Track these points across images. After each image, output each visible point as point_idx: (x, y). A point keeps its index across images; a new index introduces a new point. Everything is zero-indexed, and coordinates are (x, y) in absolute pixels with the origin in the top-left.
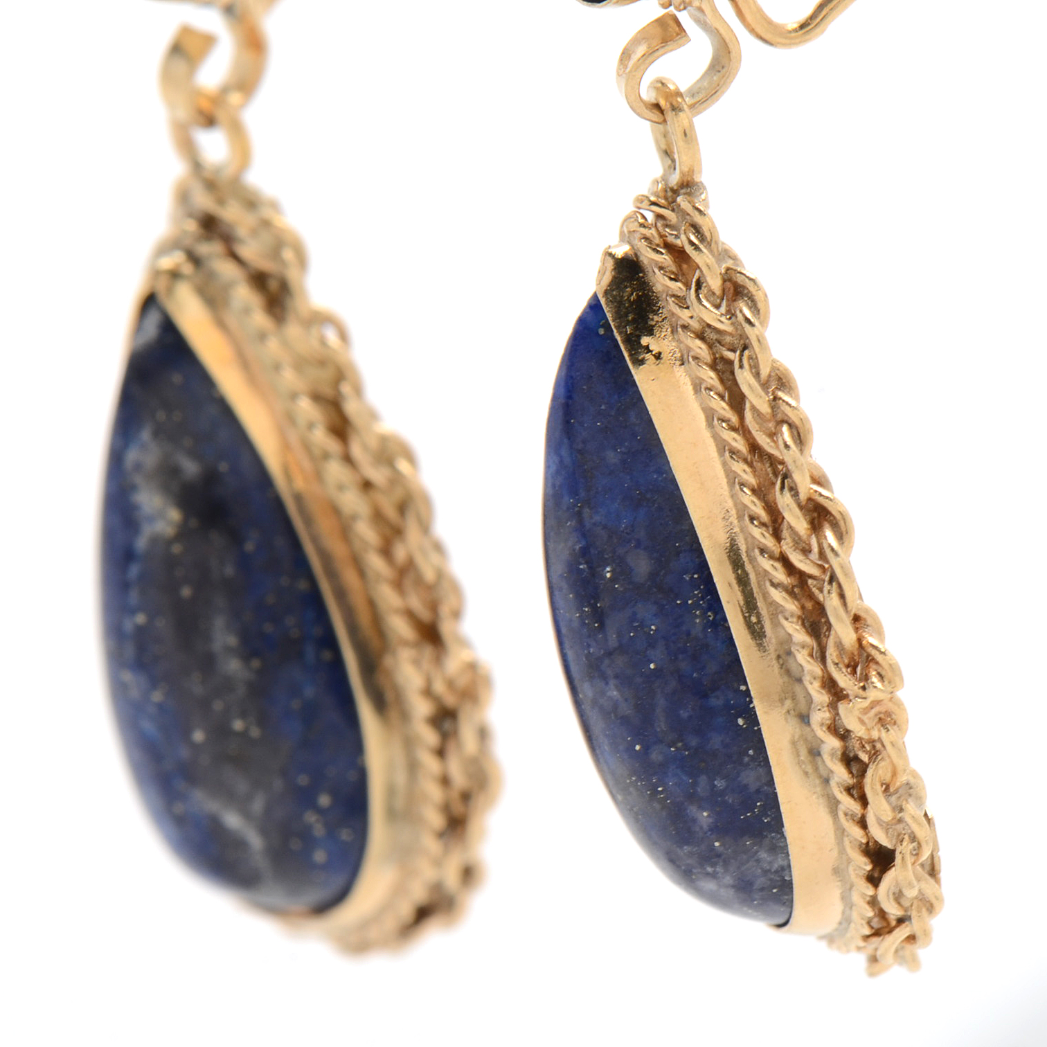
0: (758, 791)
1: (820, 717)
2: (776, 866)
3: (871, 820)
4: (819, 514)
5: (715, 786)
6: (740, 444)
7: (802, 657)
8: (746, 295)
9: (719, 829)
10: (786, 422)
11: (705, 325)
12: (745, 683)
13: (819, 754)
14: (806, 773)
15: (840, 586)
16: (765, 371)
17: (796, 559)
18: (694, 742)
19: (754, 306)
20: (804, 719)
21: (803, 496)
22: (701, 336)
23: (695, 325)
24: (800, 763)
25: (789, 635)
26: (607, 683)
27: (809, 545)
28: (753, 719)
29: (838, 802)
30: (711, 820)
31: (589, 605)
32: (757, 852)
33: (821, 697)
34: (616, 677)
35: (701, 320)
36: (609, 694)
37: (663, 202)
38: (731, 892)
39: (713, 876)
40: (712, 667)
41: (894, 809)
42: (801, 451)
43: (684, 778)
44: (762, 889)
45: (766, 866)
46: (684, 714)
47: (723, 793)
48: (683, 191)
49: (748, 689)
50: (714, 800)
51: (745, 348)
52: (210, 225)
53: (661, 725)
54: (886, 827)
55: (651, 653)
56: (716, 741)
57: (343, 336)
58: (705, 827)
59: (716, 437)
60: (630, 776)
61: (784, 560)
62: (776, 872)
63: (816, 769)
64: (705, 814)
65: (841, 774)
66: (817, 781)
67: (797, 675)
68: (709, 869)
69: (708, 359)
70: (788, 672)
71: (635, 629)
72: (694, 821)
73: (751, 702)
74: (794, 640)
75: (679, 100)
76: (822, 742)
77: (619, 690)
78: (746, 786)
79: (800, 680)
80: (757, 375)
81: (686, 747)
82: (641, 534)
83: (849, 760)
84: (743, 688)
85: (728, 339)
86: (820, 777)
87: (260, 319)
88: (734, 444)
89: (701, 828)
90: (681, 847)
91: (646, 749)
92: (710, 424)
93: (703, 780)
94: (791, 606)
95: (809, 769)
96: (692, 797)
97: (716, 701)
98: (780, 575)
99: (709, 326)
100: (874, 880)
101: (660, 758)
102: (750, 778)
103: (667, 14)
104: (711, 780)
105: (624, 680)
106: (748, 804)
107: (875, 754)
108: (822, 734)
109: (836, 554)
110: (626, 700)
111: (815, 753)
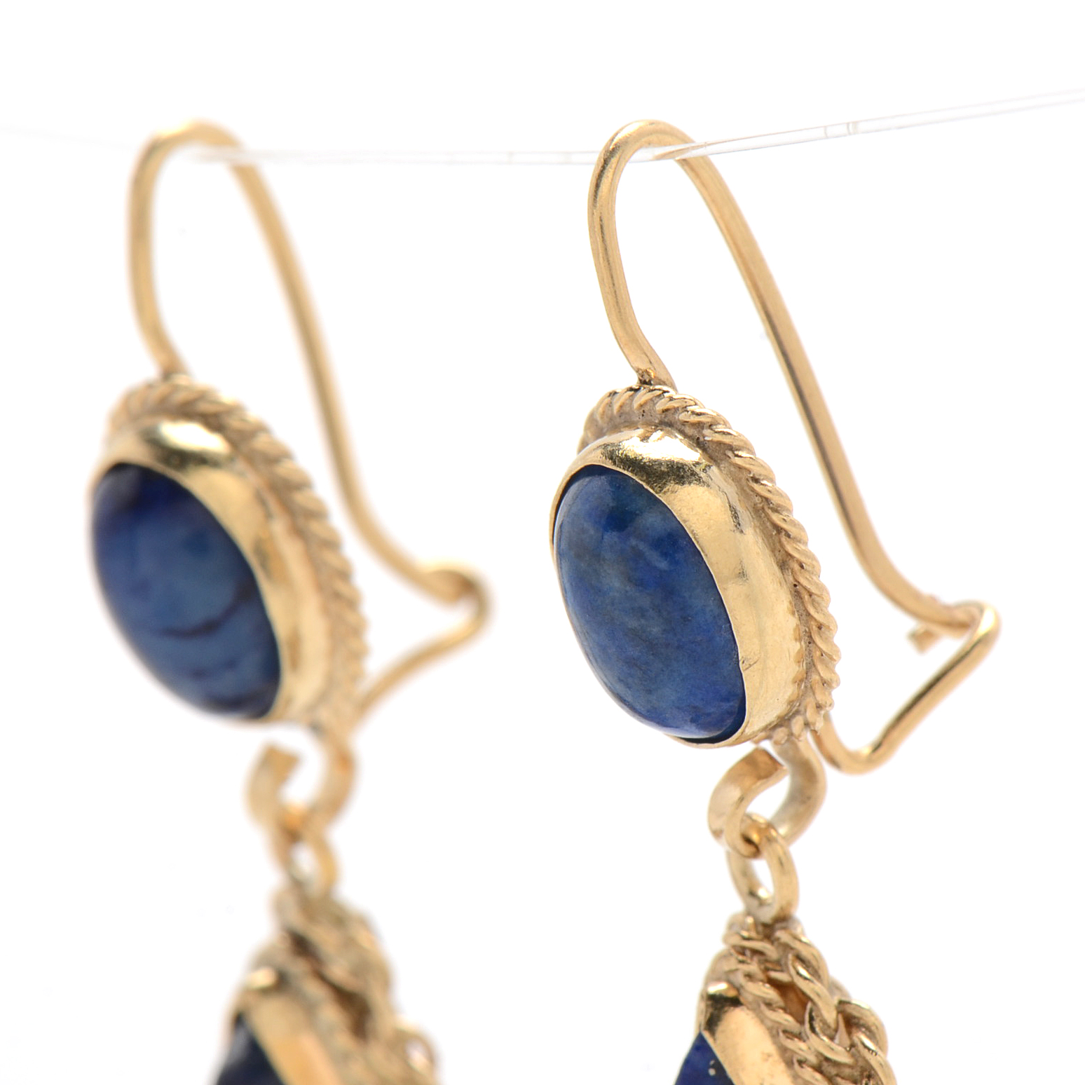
8: (863, 1026)
11: (822, 1058)
19: (872, 1035)
22: (818, 1069)
23: (813, 1059)
35: (819, 1054)
37: (754, 935)
48: (779, 925)
51: (869, 1078)
52: (301, 945)
57: (432, 1058)
75: (772, 833)
85: (847, 1071)
87: (344, 1040)
99: (827, 1059)
103: (759, 748)
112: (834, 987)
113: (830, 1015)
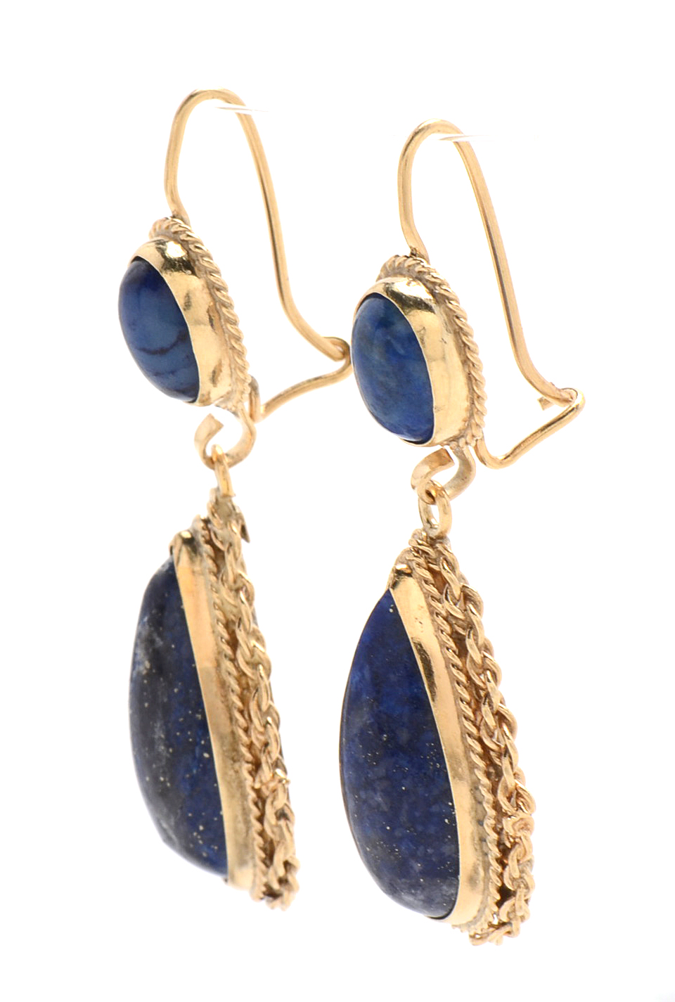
0: (450, 856)
1: (489, 822)
2: (450, 893)
3: (506, 875)
4: (501, 718)
5: (427, 852)
6: (463, 679)
7: (484, 791)
8: (472, 600)
9: (424, 873)
10: (488, 669)
11: (449, 614)
12: (452, 801)
13: (485, 841)
14: (476, 850)
15: (510, 757)
16: (480, 642)
17: (487, 742)
18: (420, 828)
19: (476, 605)
20: (480, 823)
21: (495, 710)
22: (446, 619)
23: (444, 613)
24: (474, 844)
25: (479, 779)
26: (376, 794)
27: (493, 733)
28: (453, 820)
29: (490, 865)
30: (421, 868)
31: (372, 753)
32: (442, 886)
33: (491, 812)
34: (382, 791)
35: (448, 612)
36: (376, 799)
37: (425, 543)
38: (421, 903)
39: (413, 894)
40: (436, 792)
41: (520, 872)
42: (496, 685)
43: (411, 845)
44: (438, 903)
45: (444, 893)
46: (417, 814)
47: (431, 855)
48: (439, 541)
49: (453, 805)
50: (425, 859)
51: (471, 628)
53: (403, 818)
54: (513, 880)
55: (404, 782)
56: (432, 830)
58: (417, 871)
59: (450, 673)
60: (379, 841)
61: (480, 740)
62: (449, 896)
63: (481, 848)
64: (419, 865)
65: (495, 852)
66: (481, 854)
67: (480, 800)
68: (413, 891)
69: (449, 632)
70: (475, 798)
71: (396, 768)
72: (412, 867)
73: (454, 811)
74: (482, 782)
75: (444, 493)
76: (488, 834)
77: (382, 798)
78: (444, 853)
79: (480, 803)
80: (477, 644)
81: (415, 831)
82: (406, 720)
83: (500, 844)
84: (450, 804)
85: (461, 622)
86: (483, 852)
88: (461, 678)
89: (415, 871)
90: (400, 879)
91: (393, 829)
92: (447, 667)
93: (421, 848)
94: (481, 764)
95: (478, 848)
96: (413, 855)
97: (435, 809)
98: (478, 748)
99: (451, 615)
100: (499, 904)
101: (400, 835)
102: (447, 849)
103: (442, 449)
104: (426, 848)
105: (386, 793)
106: (442, 862)
107: (514, 844)
108: (490, 831)
109: (509, 739)
110: (386, 804)
111: (482, 840)
112: (462, 578)
113: (457, 592)
